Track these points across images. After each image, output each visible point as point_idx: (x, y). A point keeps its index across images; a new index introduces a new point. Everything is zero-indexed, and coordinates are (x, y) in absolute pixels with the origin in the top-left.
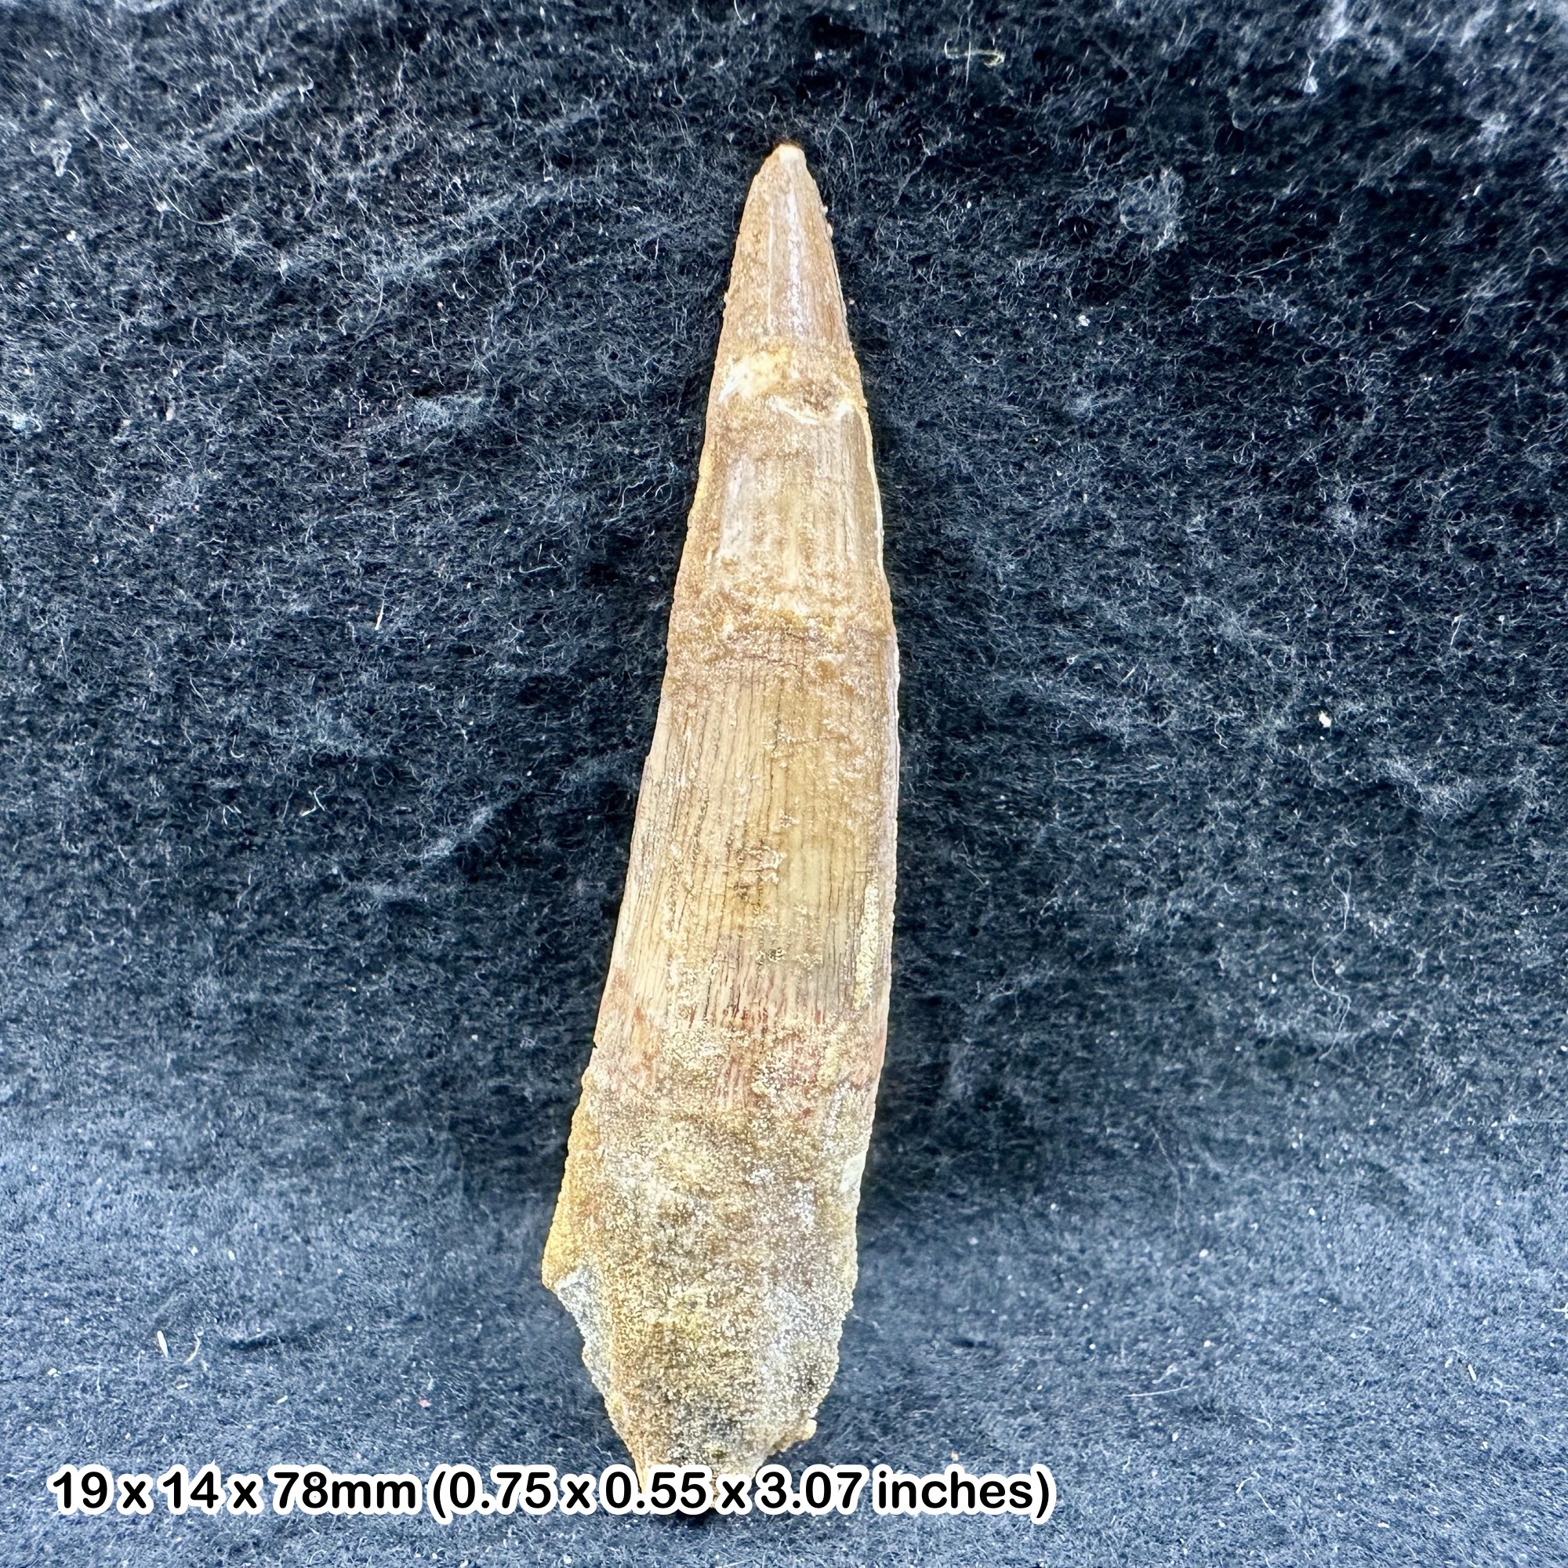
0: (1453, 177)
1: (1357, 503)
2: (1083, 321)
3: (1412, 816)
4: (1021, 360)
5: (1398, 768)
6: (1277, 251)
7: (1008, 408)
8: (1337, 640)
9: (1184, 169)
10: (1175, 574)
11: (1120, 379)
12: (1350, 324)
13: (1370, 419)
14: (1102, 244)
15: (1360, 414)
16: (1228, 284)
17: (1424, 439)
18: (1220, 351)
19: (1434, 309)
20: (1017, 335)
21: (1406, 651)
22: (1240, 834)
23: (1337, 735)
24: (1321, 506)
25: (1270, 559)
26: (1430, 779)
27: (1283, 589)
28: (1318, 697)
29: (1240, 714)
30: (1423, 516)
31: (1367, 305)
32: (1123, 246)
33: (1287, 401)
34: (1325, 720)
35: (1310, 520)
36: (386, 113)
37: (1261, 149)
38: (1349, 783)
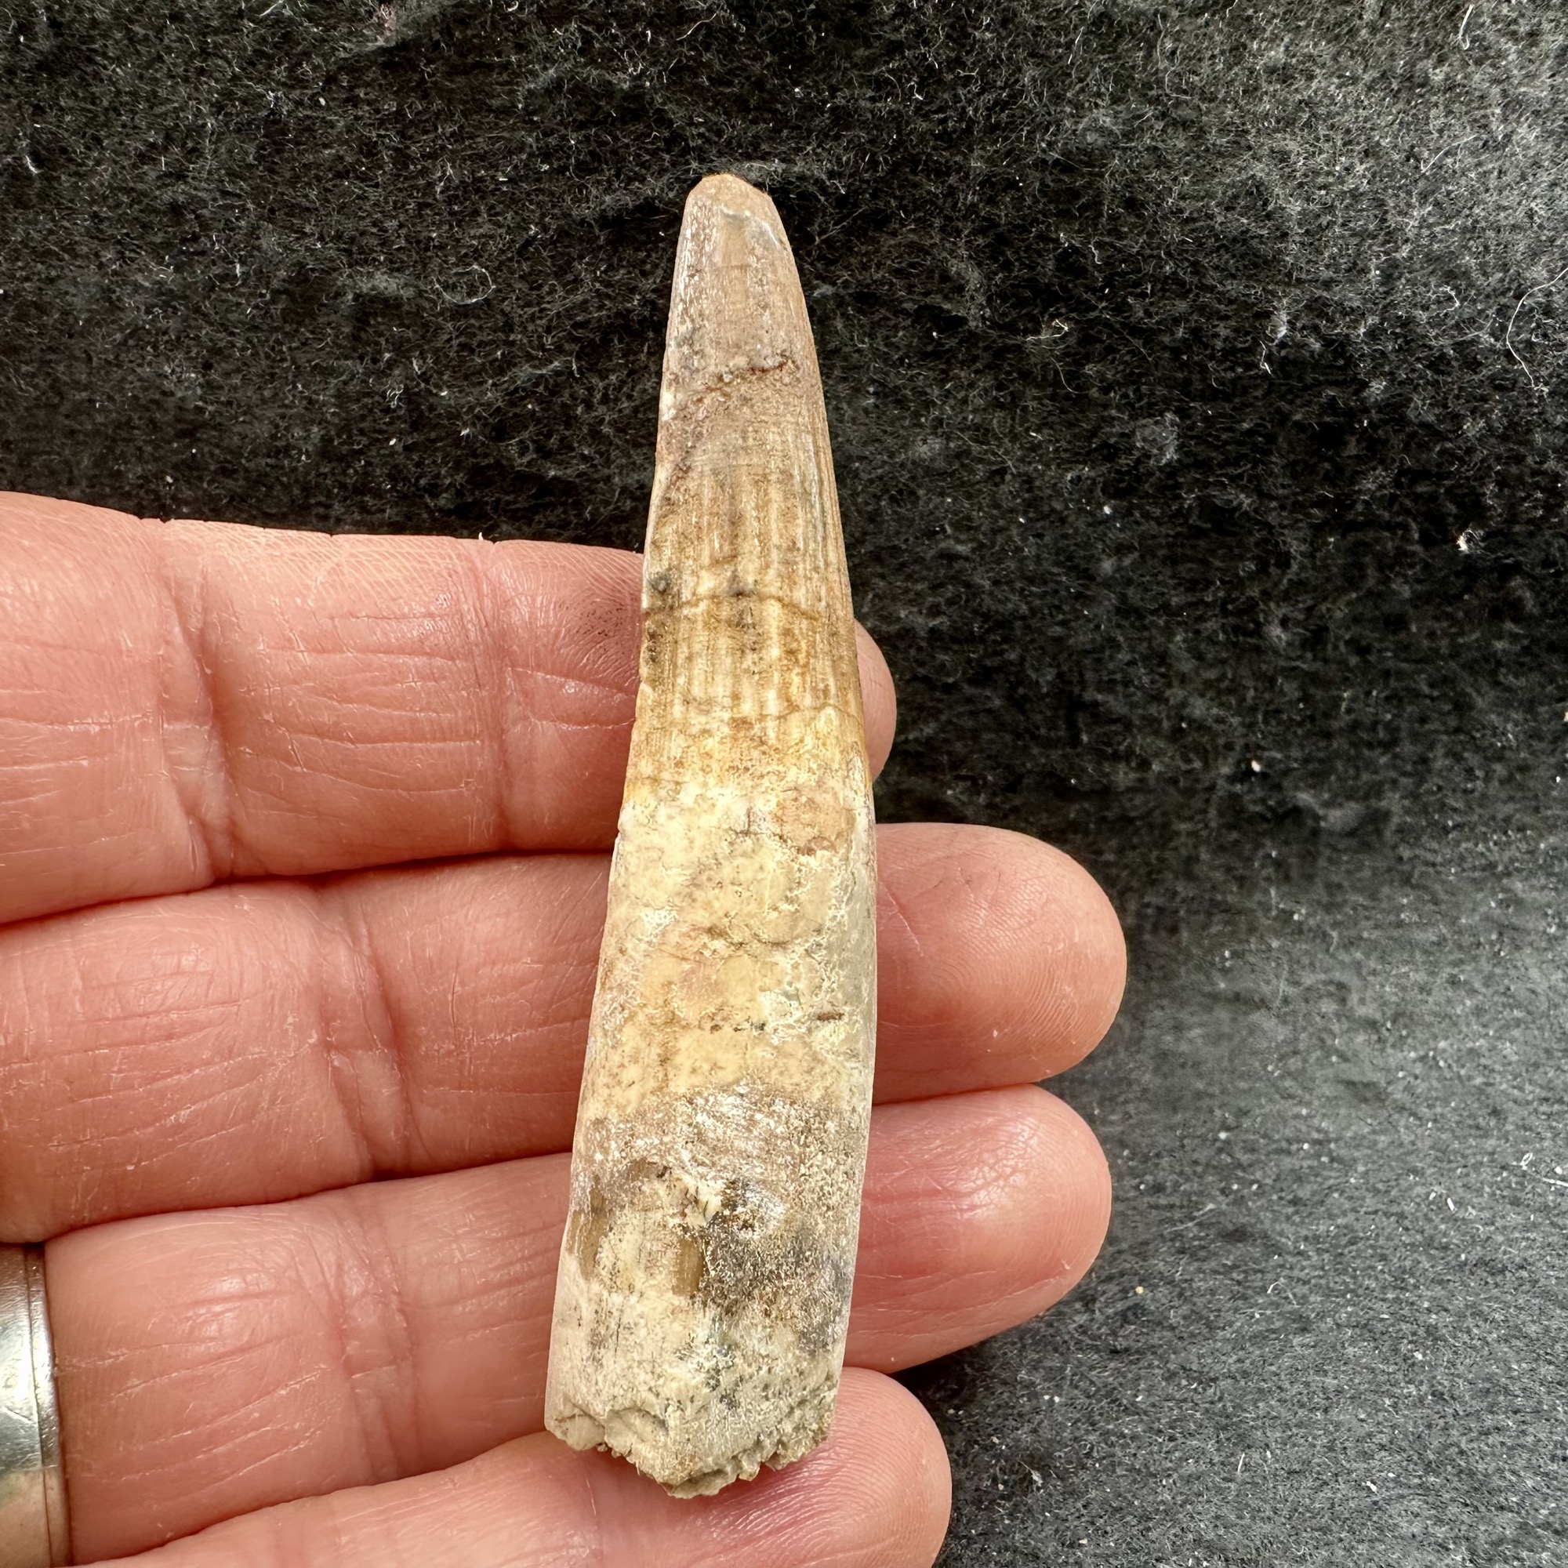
0: (1352, 415)
1: (1284, 623)
2: (1107, 510)
3: (1316, 832)
4: (1065, 536)
5: (1305, 798)
6: (1236, 464)
7: (1055, 570)
8: (1266, 714)
9: (1178, 412)
10: (1163, 675)
11: (1131, 548)
12: (1283, 507)
13: (1295, 567)
14: (1122, 461)
15: (1288, 565)
16: (1206, 485)
17: (1328, 580)
18: (1198, 527)
19: (1337, 496)
20: (1063, 520)
21: (1312, 718)
22: (1195, 847)
23: (1263, 775)
24: (1259, 625)
25: (1223, 662)
26: (1327, 805)
27: (1232, 681)
28: (1252, 750)
29: (1197, 765)
30: (1326, 629)
31: (1295, 494)
32: (1138, 461)
33: (1241, 558)
34: (1256, 767)
35: (1251, 634)
36: (631, 373)
37: (1228, 398)
38: (1270, 808)
